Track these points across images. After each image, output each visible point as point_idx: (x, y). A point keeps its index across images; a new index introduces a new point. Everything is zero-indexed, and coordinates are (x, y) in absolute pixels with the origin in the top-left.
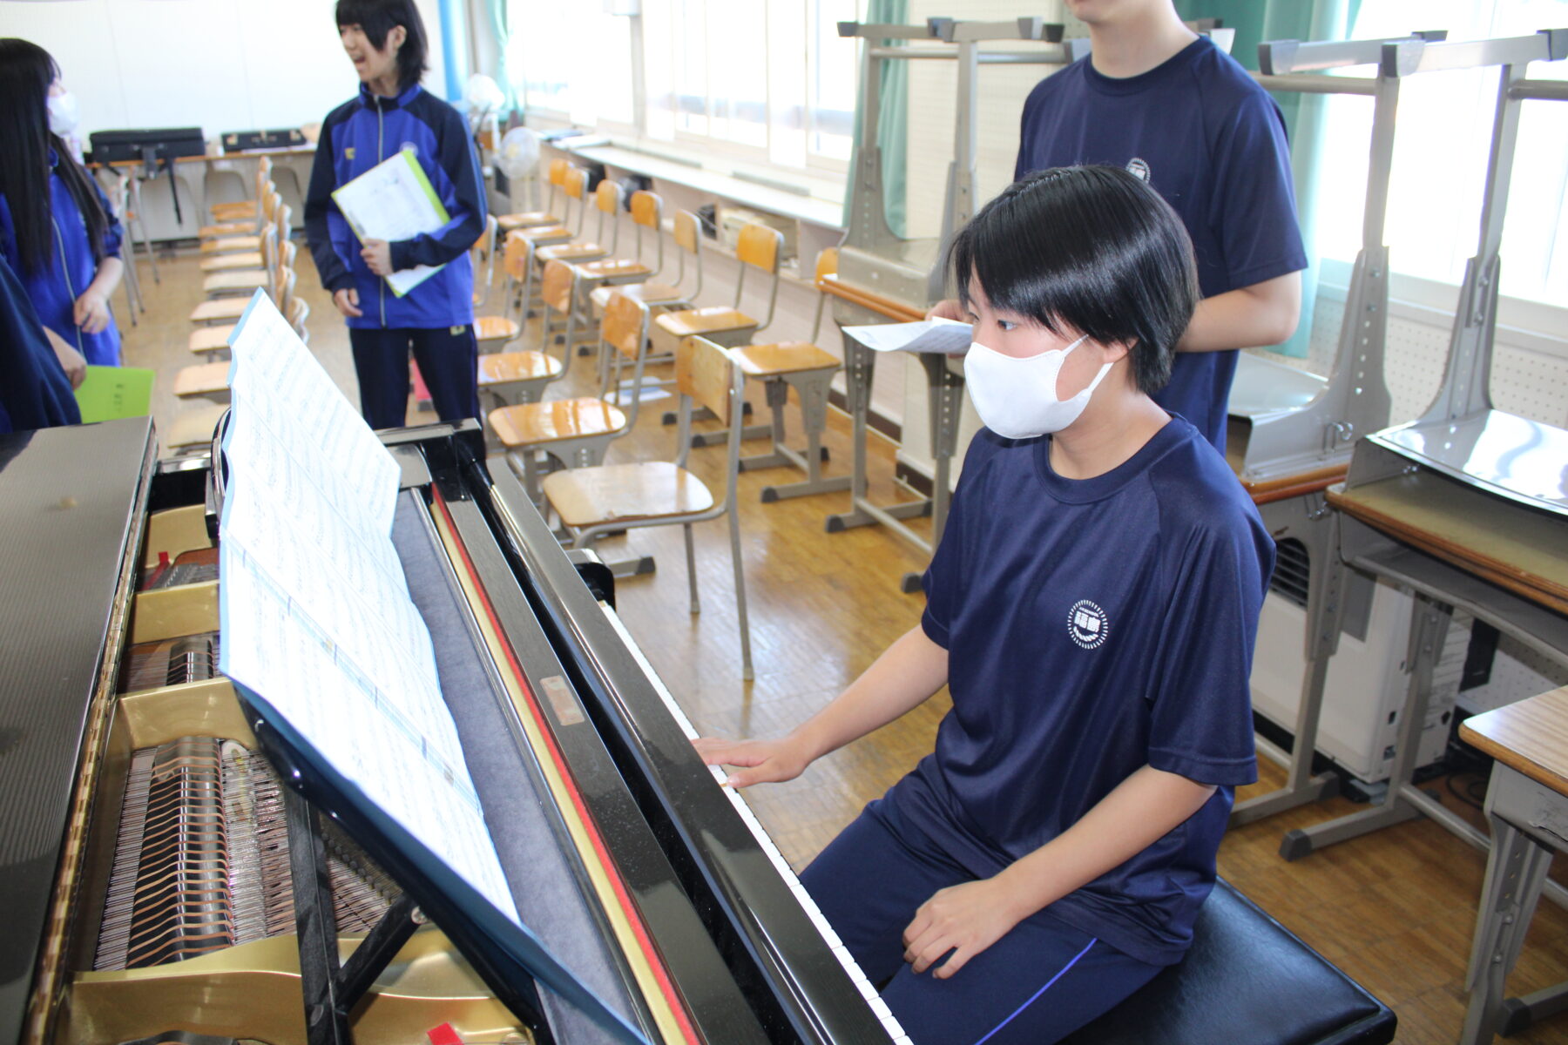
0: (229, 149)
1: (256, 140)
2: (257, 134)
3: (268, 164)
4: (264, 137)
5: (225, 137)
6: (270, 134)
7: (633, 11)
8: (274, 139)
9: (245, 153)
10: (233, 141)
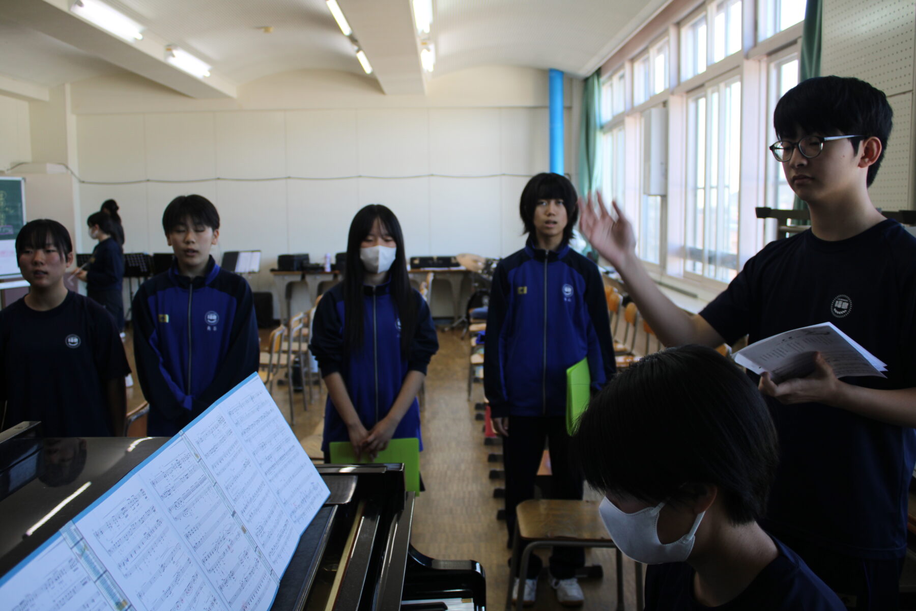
0: (413, 266)
1: (430, 262)
2: (431, 259)
3: (431, 277)
4: (435, 260)
5: (413, 259)
6: (439, 259)
7: (663, 193)
8: (441, 262)
9: (422, 269)
10: (417, 262)
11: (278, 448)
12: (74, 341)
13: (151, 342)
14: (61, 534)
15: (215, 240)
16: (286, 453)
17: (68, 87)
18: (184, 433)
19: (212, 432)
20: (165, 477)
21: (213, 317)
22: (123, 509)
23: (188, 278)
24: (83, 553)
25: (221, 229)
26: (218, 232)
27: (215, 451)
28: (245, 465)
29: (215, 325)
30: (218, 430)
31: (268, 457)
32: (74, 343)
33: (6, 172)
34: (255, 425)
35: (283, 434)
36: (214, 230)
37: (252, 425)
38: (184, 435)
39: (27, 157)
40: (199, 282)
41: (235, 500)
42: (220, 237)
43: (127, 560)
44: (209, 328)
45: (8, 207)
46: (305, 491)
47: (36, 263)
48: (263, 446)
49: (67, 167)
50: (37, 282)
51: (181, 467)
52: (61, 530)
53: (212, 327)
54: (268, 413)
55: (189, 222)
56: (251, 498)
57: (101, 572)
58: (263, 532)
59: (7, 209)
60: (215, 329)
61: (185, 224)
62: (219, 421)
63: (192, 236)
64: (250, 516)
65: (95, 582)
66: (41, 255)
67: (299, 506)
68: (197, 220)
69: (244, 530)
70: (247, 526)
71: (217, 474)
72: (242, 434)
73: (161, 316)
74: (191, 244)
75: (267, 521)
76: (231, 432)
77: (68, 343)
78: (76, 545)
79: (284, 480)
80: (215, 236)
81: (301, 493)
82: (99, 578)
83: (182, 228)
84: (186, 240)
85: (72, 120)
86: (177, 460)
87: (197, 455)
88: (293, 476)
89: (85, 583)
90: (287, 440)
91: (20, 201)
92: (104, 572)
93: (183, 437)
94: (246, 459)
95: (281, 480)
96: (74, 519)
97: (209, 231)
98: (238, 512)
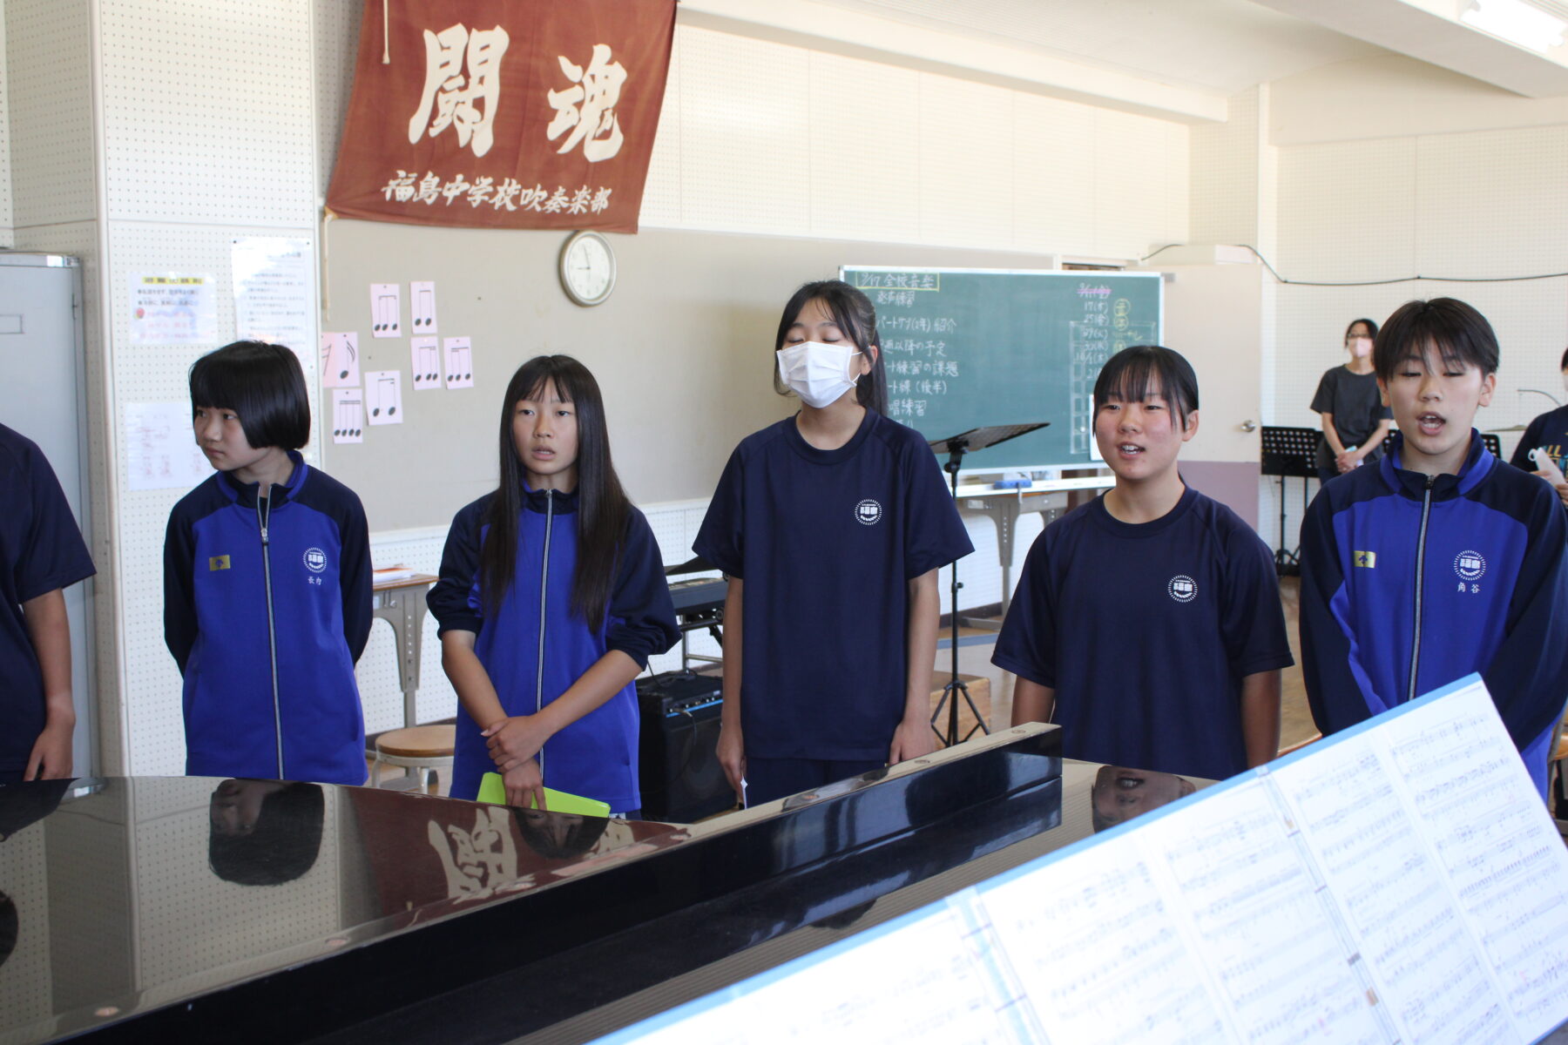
11: (1506, 846)
12: (1183, 588)
13: (1333, 606)
14: (945, 907)
15: (1487, 396)
16: (1524, 860)
17: (1265, 91)
18: (1268, 773)
19: (1340, 782)
20: (1199, 849)
21: (1471, 564)
22: (1087, 890)
23: (1424, 477)
24: (985, 950)
25: (1501, 373)
26: (1492, 379)
27: (1336, 821)
28: (1408, 866)
29: (1475, 582)
30: (1355, 781)
31: (1476, 859)
32: (1183, 593)
33: (1140, 263)
34: (1453, 785)
35: (1523, 817)
36: (1484, 374)
37: (1446, 784)
38: (1269, 777)
39: (1181, 234)
40: (1446, 487)
41: (1365, 932)
42: (1497, 391)
43: (1074, 988)
44: (1462, 587)
45: (1130, 328)
46: (1560, 954)
47: (1123, 431)
48: (1464, 835)
49: (1256, 253)
50: (1124, 468)
51: (1243, 838)
52: (949, 900)
53: (1469, 584)
54: (1494, 766)
55: (1432, 355)
56: (1407, 938)
57: (1014, 996)
58: (1421, 1014)
59: (1130, 334)
60: (1475, 589)
61: (1422, 359)
62: (1362, 762)
63: (1437, 385)
64: (1396, 973)
65: (997, 1011)
66: (1134, 415)
67: (1535, 981)
68: (1449, 353)
69: (1373, 999)
70: (1382, 991)
71: (1333, 871)
72: (1417, 800)
73: (1360, 554)
74: (1433, 402)
75: (1437, 994)
76: (1390, 792)
77: (1173, 591)
78: (973, 933)
79: (1507, 918)
80: (1487, 389)
81: (1547, 954)
82: (1006, 1006)
83: (1414, 367)
84: (1423, 394)
85: (1270, 158)
86: (1236, 823)
87: (1289, 823)
88: (1534, 913)
89: (974, 1007)
90: (1533, 832)
91: (1156, 319)
92: (1021, 998)
93: (1263, 779)
94: (1415, 854)
95: (1500, 916)
96: (981, 885)
97: (1474, 374)
98: (1367, 958)
